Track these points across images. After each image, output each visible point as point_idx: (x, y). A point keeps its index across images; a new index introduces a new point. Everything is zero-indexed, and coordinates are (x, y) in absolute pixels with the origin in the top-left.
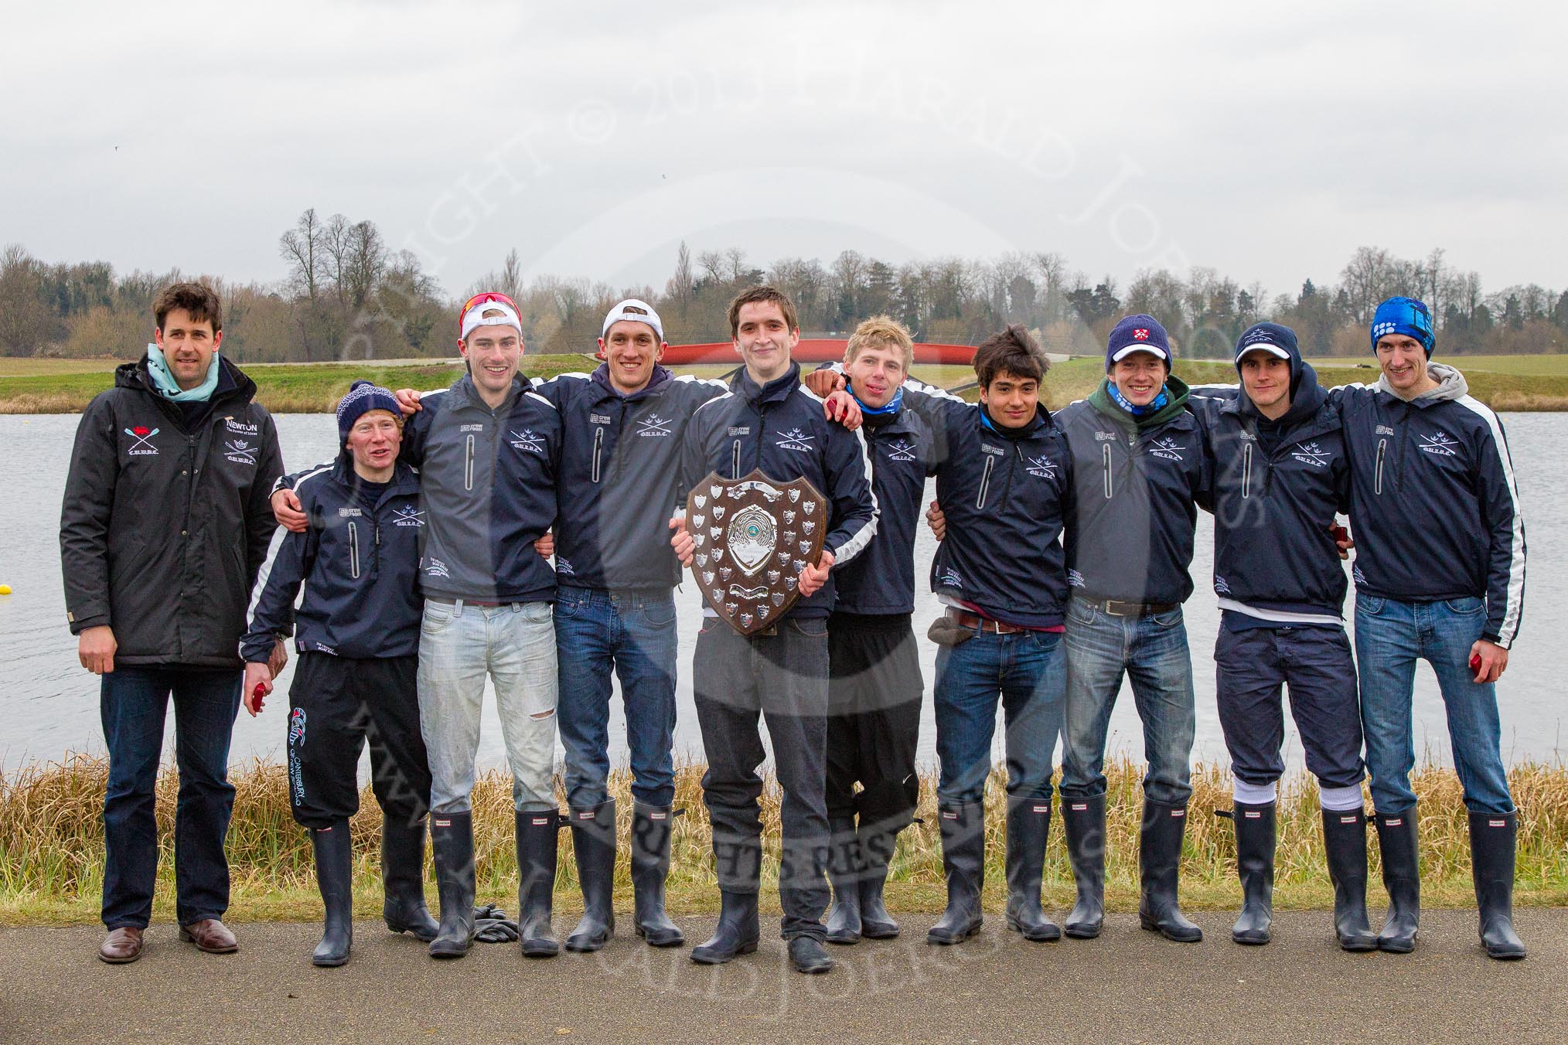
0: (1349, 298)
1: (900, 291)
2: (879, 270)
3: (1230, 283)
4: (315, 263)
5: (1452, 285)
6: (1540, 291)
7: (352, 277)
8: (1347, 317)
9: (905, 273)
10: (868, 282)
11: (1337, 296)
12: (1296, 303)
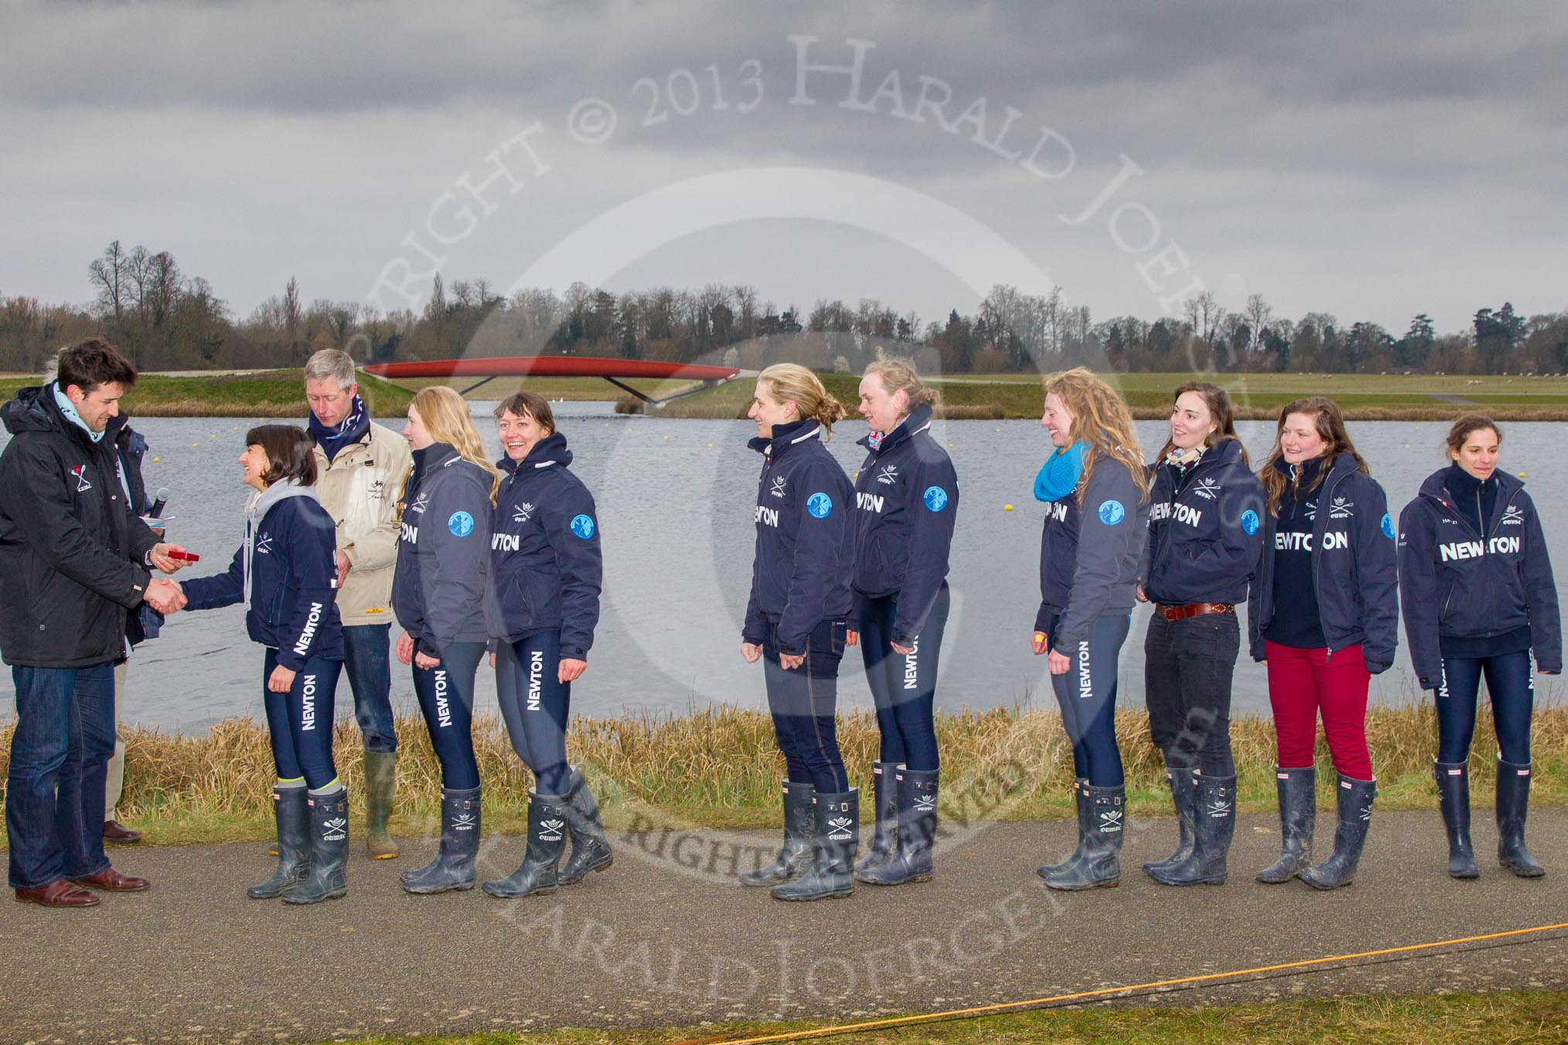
0: (987, 325)
1: (621, 316)
2: (603, 298)
3: (891, 312)
4: (120, 288)
5: (1067, 317)
6: (1137, 322)
7: (152, 299)
8: (984, 341)
9: (626, 301)
10: (594, 308)
11: (977, 324)
12: (944, 329)
